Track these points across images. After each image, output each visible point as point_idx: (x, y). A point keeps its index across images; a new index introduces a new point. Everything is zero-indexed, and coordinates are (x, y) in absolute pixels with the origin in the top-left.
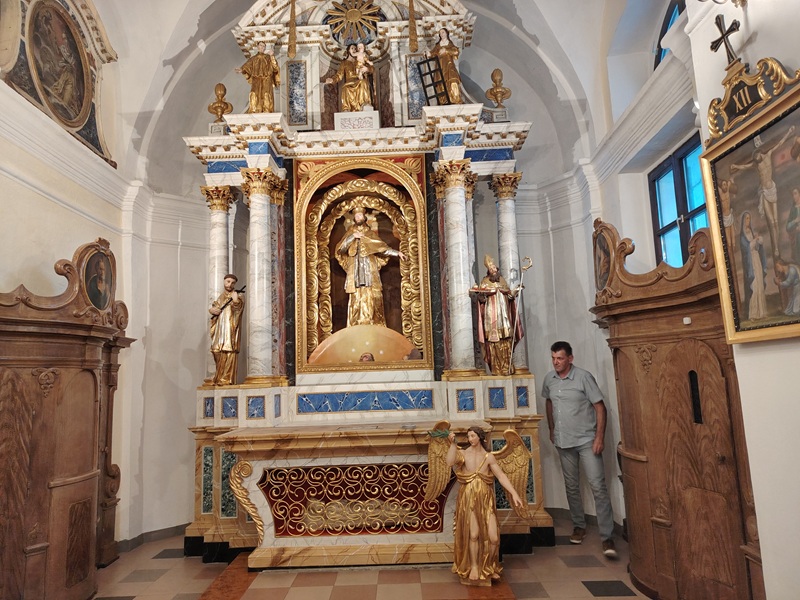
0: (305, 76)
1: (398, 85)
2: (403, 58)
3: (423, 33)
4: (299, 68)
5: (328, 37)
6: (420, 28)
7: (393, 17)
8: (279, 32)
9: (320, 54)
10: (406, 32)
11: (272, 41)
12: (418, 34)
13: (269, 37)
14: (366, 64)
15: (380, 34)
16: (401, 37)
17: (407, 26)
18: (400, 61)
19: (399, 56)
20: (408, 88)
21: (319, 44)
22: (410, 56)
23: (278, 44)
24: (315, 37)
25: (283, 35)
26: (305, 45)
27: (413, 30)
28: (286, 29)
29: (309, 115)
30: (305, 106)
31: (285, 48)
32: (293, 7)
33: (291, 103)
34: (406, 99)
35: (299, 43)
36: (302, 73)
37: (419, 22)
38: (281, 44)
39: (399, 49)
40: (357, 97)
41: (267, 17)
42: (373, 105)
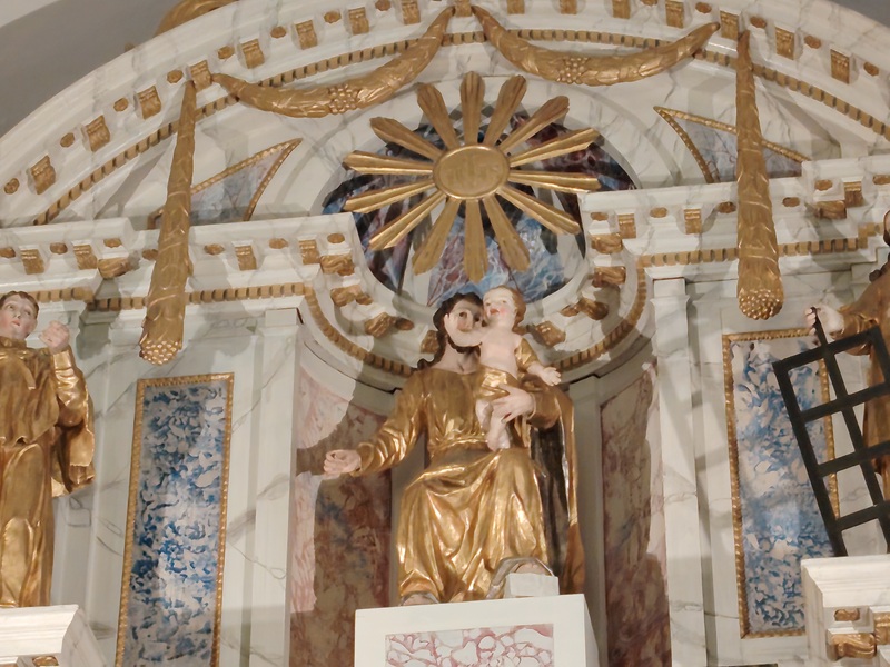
0: (223, 443)
1: (688, 473)
2: (713, 350)
3: (808, 233)
4: (197, 408)
5: (346, 268)
6: (795, 214)
7: (663, 171)
8: (108, 254)
9: (302, 344)
10: (725, 233)
11: (72, 294)
12: (784, 236)
13: (60, 274)
14: (527, 381)
15: (600, 246)
16: (699, 257)
17: (726, 208)
18: (699, 364)
19: (693, 338)
20: (739, 486)
21: (296, 301)
22: (750, 339)
23: (101, 306)
24: (279, 268)
25: (126, 268)
26: (228, 307)
27: (756, 221)
28: (145, 239)
29: (230, 624)
30: (212, 584)
31: (133, 319)
32: (186, 147)
33: (144, 568)
34: (728, 540)
35: (201, 297)
36: (210, 432)
37: (785, 186)
38: (115, 305)
39: (691, 310)
40: (478, 534)
41: (57, 192)
42: (557, 568)
